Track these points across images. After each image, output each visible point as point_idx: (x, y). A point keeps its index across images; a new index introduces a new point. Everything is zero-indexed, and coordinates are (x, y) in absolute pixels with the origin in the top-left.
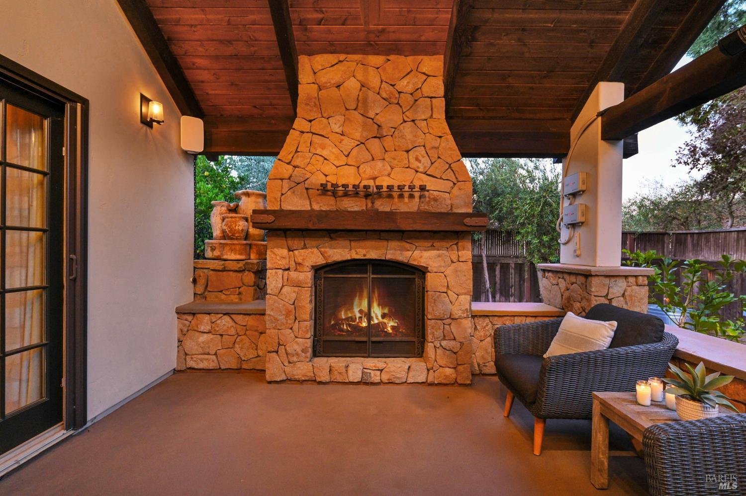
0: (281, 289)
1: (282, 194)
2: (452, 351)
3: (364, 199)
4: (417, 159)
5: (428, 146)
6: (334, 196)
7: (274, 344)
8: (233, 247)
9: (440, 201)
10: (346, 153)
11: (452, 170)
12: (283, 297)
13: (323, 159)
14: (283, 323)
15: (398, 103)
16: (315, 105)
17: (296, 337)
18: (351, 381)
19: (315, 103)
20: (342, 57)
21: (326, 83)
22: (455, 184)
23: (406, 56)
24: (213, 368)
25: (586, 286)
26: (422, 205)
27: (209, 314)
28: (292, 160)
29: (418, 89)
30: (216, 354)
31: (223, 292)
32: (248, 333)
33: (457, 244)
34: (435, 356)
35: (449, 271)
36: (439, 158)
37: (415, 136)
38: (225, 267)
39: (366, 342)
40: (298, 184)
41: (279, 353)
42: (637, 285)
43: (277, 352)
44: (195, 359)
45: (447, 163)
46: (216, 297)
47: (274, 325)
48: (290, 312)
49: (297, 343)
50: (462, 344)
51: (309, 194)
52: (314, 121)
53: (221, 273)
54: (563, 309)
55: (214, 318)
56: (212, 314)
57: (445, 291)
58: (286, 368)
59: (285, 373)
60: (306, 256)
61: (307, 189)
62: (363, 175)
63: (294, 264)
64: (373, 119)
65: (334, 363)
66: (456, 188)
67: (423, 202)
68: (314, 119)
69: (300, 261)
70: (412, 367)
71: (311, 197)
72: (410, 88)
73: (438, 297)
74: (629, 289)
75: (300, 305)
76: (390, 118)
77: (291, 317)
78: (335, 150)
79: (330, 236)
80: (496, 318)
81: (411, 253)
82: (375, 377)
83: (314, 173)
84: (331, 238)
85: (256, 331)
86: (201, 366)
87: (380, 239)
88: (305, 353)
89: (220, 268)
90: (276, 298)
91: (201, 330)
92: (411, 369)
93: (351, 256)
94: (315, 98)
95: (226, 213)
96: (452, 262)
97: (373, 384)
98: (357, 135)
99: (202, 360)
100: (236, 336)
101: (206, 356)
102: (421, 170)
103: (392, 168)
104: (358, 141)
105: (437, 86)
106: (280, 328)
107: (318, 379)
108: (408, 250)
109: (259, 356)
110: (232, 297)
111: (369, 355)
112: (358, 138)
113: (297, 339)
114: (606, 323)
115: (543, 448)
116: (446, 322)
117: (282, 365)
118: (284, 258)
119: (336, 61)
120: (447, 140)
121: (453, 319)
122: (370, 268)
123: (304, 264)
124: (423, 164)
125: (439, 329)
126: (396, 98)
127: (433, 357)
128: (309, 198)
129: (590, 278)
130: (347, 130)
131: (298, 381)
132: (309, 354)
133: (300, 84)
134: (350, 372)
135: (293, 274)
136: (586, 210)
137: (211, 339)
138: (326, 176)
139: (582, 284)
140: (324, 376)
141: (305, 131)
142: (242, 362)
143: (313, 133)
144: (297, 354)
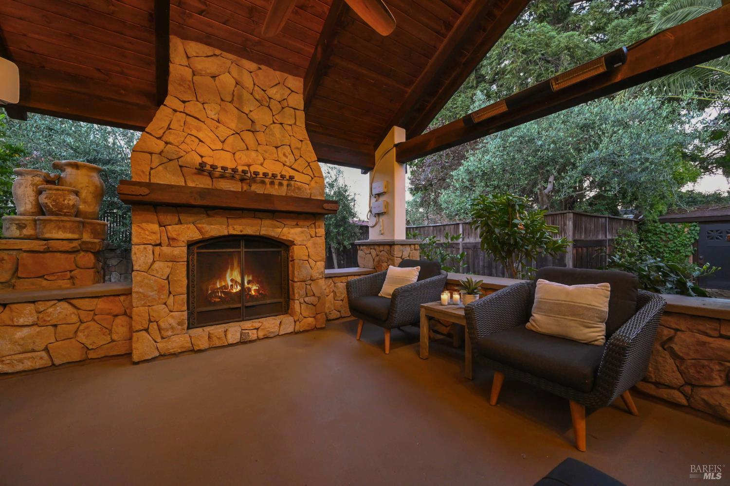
0: (152, 265)
1: (152, 169)
2: (313, 304)
3: (240, 183)
4: (284, 155)
5: (293, 146)
6: (210, 176)
7: (144, 322)
8: (61, 224)
9: (302, 190)
10: (222, 139)
11: (311, 168)
12: (155, 273)
13: (198, 140)
14: (154, 299)
15: (269, 107)
16: (189, 88)
17: (171, 311)
18: (231, 343)
19: (189, 85)
20: (218, 52)
21: (201, 70)
22: (312, 178)
23: (274, 70)
24: (41, 367)
25: (391, 252)
26: (289, 192)
27: (34, 302)
28: (162, 136)
29: (284, 99)
30: (46, 349)
31: (45, 277)
32: (96, 318)
33: (314, 224)
34: (301, 311)
35: (309, 244)
36: (301, 157)
37: (283, 136)
38: (49, 248)
39: (240, 308)
40: (170, 160)
41: (149, 330)
42: (415, 250)
43: (147, 330)
44: (8, 362)
45: (307, 162)
46: (33, 284)
47: (143, 302)
48: (164, 287)
49: (172, 317)
50: (319, 298)
51: (184, 172)
52: (188, 103)
53: (41, 254)
54: (374, 269)
55: (41, 306)
56: (39, 302)
57: (307, 258)
58: (158, 344)
59: (158, 350)
60: (181, 231)
61: (181, 167)
62: (239, 162)
63: (166, 239)
64: (247, 115)
65: (213, 330)
66: (313, 181)
67: (289, 190)
68: (189, 101)
69: (175, 236)
70: (283, 322)
71: (185, 175)
72: (278, 97)
73: (302, 264)
74: (411, 252)
75: (176, 279)
76: (262, 117)
77: (165, 292)
78: (211, 135)
79: (207, 213)
80: (337, 278)
81: (280, 230)
82: (253, 335)
83: (189, 152)
84: (208, 216)
85: (109, 314)
86: (20, 367)
87: (254, 217)
88: (182, 326)
89: (42, 248)
90: (146, 274)
91: (20, 324)
92: (283, 323)
93: (228, 232)
94: (190, 81)
95: (42, 184)
96: (312, 237)
97: (251, 342)
98: (233, 125)
99: (21, 361)
100: (79, 323)
101: (29, 355)
102: (288, 164)
103: (264, 159)
104: (234, 131)
105: (297, 100)
106: (150, 304)
107: (196, 348)
108: (279, 228)
109: (113, 341)
110: (60, 282)
111: (243, 319)
112: (234, 128)
113: (172, 313)
114: (415, 268)
115: (391, 348)
116: (307, 283)
117: (154, 342)
118: (154, 233)
119: (212, 54)
120: (306, 144)
121: (312, 280)
122: (242, 243)
123: (179, 239)
124: (289, 160)
125: (303, 288)
126: (267, 102)
127: (299, 311)
128: (183, 175)
129: (393, 247)
130: (222, 118)
131: (174, 355)
132: (186, 326)
133: (171, 63)
134: (229, 336)
135: (165, 249)
136: (387, 205)
137: (38, 332)
138: (202, 157)
139: (388, 251)
140: (204, 344)
141: (178, 110)
142: (88, 352)
143: (187, 114)
144: (172, 328)
